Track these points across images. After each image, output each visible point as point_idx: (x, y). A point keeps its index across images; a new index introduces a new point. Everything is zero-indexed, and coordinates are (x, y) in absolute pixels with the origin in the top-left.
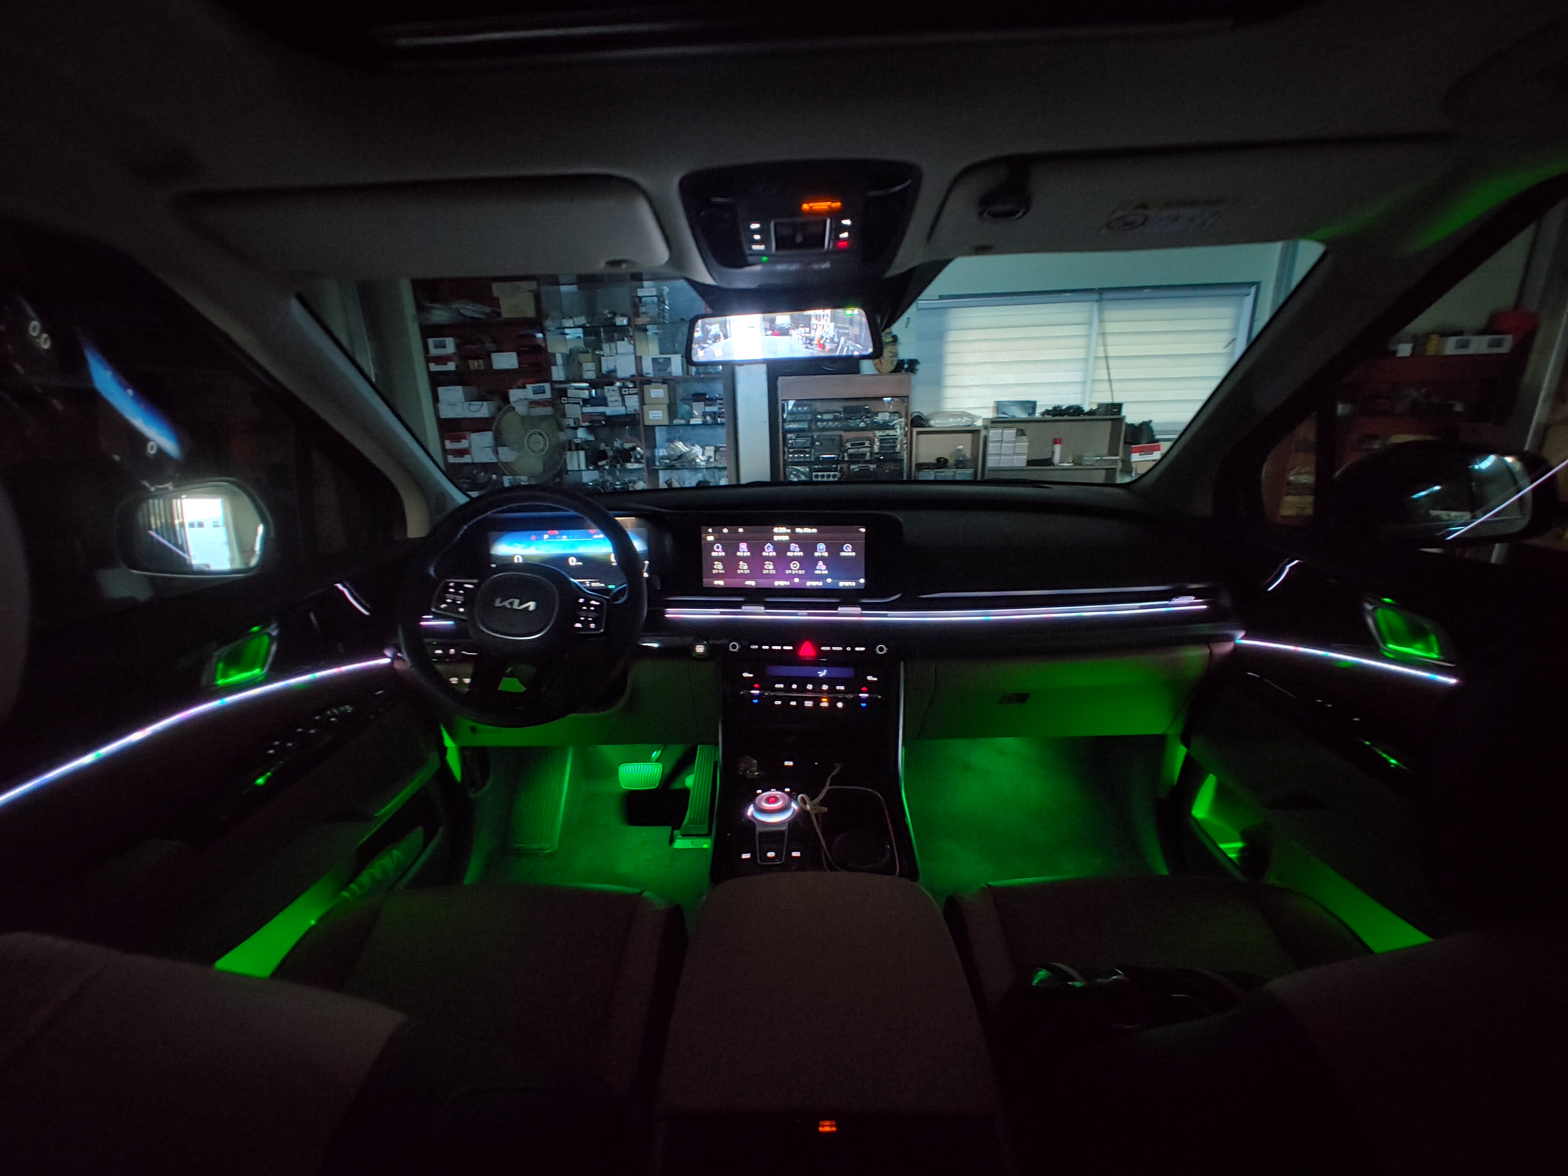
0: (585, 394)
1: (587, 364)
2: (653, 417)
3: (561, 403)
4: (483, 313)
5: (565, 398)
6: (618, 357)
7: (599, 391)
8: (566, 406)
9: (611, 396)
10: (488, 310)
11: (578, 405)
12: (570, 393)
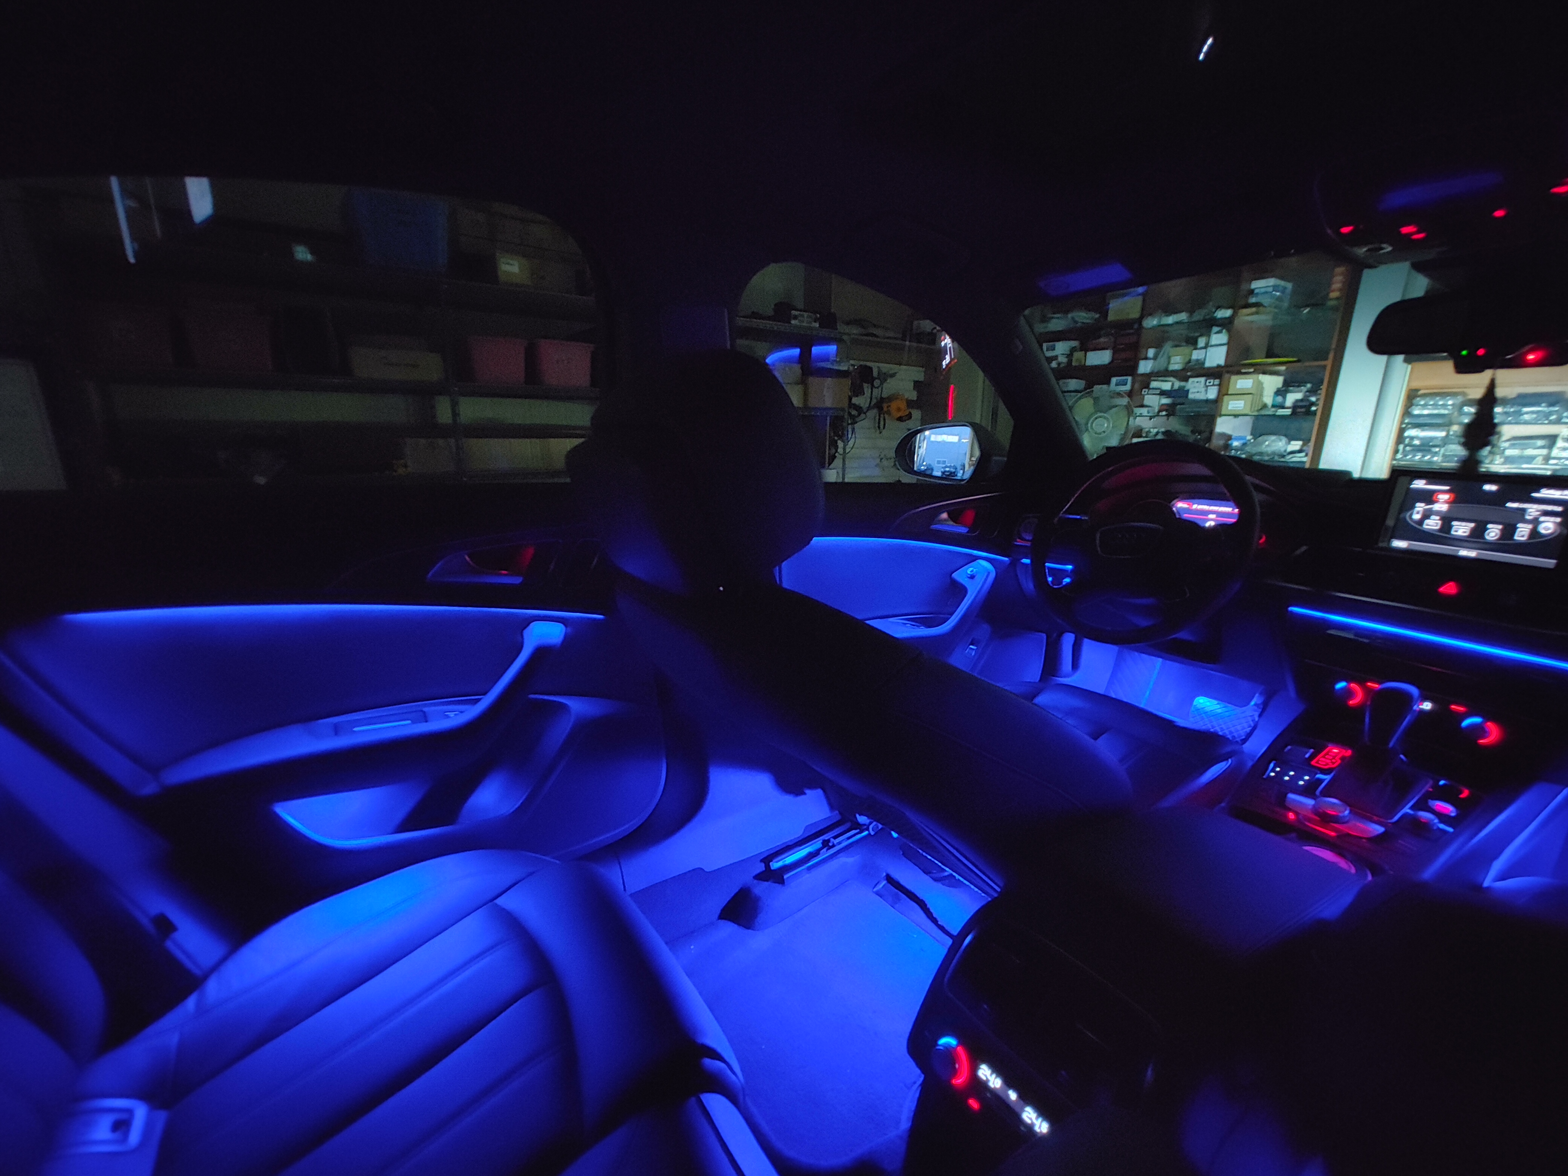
0: (1167, 386)
1: (1176, 357)
2: (1233, 407)
3: (1141, 394)
4: (1092, 318)
5: (1147, 390)
6: (1209, 349)
7: (1183, 384)
8: (1146, 396)
9: (1194, 387)
10: (1097, 316)
11: (1158, 397)
12: (1154, 384)
